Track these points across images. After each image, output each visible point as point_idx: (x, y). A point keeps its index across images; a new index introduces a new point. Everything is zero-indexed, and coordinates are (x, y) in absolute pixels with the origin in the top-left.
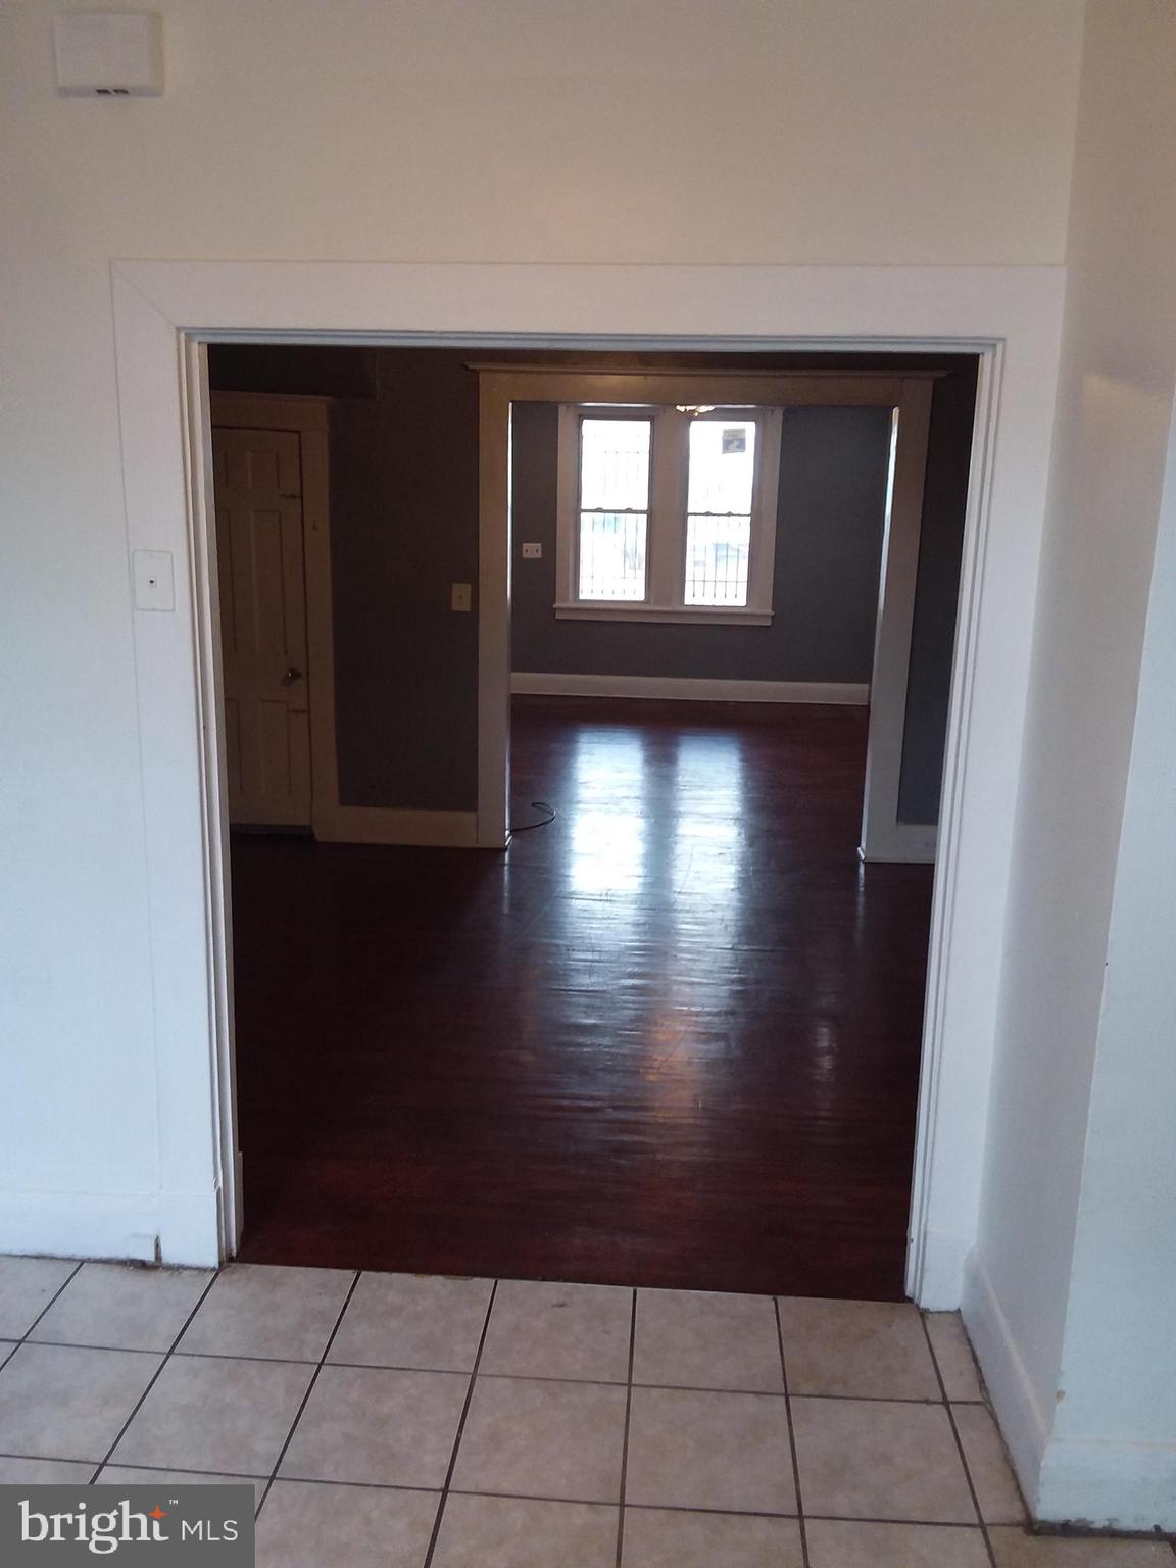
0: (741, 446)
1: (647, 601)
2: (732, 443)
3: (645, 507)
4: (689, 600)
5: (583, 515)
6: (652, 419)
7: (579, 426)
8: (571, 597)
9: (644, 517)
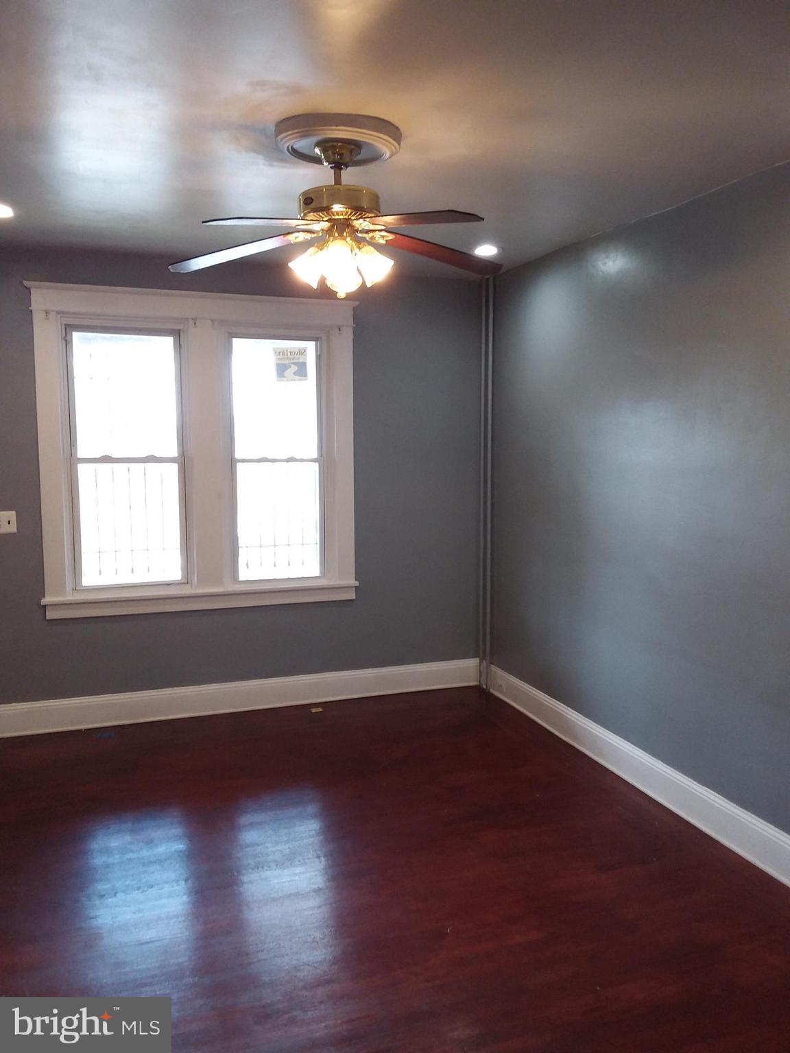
0: (302, 372)
1: (186, 581)
2: (287, 367)
3: (174, 453)
4: (244, 575)
5: (82, 468)
6: (177, 334)
7: (67, 342)
8: (69, 585)
9: (174, 467)
